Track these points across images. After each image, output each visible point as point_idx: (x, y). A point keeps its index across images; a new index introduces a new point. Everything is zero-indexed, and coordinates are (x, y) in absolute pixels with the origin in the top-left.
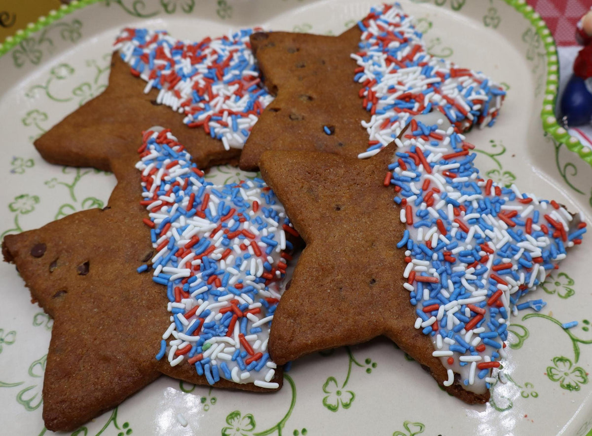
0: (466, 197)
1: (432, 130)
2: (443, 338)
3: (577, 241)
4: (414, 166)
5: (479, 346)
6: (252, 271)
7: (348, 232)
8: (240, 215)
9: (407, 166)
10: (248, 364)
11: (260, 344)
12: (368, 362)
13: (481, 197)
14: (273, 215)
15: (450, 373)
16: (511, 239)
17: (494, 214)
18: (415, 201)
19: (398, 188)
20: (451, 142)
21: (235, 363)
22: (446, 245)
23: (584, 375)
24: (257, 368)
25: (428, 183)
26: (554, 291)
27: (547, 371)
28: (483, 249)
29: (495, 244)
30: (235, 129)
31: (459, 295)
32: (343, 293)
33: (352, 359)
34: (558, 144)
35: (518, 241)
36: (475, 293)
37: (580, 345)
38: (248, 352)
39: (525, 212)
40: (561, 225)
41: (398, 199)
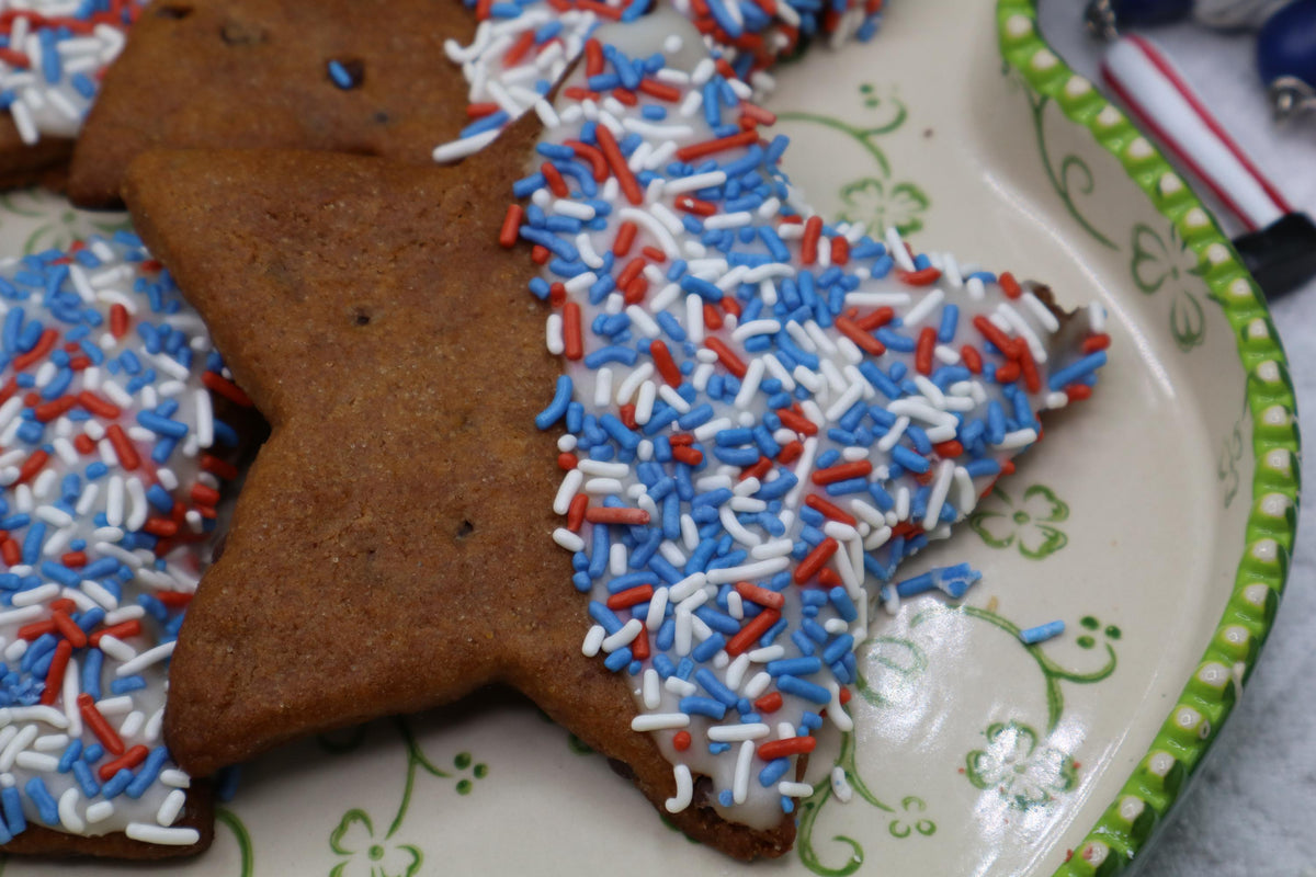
0: (744, 273)
1: (648, 71)
2: (663, 678)
3: (1080, 392)
4: (589, 185)
5: (764, 694)
6: (114, 515)
7: (394, 387)
8: (73, 347)
9: (572, 184)
10: (107, 778)
11: (140, 723)
12: (461, 762)
13: (787, 269)
14: (172, 343)
15: (682, 775)
16: (870, 391)
17: (824, 318)
18: (589, 289)
19: (539, 252)
20: (703, 107)
21: (69, 778)
22: (678, 416)
24: (133, 788)
25: (630, 232)
26: (1010, 540)
28: (785, 424)
29: (823, 409)
30: (53, 73)
31: (711, 558)
32: (377, 564)
33: (416, 758)
34: (1037, 98)
35: (890, 397)
36: (760, 549)
38: (106, 746)
39: (917, 310)
40: (1022, 345)
41: (540, 285)
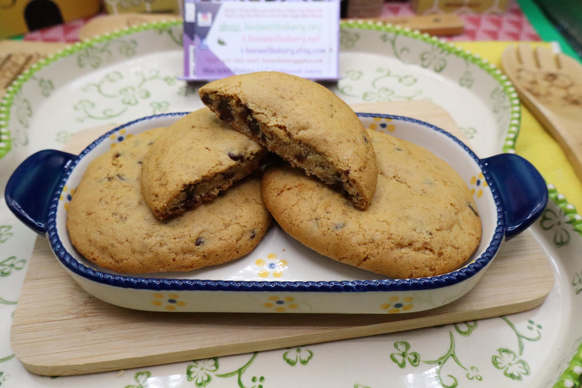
23: (527, 368)
27: (493, 359)
37: (524, 341)
